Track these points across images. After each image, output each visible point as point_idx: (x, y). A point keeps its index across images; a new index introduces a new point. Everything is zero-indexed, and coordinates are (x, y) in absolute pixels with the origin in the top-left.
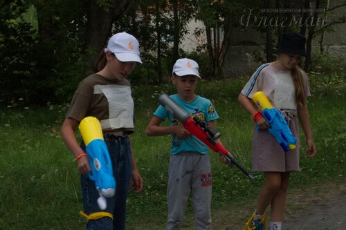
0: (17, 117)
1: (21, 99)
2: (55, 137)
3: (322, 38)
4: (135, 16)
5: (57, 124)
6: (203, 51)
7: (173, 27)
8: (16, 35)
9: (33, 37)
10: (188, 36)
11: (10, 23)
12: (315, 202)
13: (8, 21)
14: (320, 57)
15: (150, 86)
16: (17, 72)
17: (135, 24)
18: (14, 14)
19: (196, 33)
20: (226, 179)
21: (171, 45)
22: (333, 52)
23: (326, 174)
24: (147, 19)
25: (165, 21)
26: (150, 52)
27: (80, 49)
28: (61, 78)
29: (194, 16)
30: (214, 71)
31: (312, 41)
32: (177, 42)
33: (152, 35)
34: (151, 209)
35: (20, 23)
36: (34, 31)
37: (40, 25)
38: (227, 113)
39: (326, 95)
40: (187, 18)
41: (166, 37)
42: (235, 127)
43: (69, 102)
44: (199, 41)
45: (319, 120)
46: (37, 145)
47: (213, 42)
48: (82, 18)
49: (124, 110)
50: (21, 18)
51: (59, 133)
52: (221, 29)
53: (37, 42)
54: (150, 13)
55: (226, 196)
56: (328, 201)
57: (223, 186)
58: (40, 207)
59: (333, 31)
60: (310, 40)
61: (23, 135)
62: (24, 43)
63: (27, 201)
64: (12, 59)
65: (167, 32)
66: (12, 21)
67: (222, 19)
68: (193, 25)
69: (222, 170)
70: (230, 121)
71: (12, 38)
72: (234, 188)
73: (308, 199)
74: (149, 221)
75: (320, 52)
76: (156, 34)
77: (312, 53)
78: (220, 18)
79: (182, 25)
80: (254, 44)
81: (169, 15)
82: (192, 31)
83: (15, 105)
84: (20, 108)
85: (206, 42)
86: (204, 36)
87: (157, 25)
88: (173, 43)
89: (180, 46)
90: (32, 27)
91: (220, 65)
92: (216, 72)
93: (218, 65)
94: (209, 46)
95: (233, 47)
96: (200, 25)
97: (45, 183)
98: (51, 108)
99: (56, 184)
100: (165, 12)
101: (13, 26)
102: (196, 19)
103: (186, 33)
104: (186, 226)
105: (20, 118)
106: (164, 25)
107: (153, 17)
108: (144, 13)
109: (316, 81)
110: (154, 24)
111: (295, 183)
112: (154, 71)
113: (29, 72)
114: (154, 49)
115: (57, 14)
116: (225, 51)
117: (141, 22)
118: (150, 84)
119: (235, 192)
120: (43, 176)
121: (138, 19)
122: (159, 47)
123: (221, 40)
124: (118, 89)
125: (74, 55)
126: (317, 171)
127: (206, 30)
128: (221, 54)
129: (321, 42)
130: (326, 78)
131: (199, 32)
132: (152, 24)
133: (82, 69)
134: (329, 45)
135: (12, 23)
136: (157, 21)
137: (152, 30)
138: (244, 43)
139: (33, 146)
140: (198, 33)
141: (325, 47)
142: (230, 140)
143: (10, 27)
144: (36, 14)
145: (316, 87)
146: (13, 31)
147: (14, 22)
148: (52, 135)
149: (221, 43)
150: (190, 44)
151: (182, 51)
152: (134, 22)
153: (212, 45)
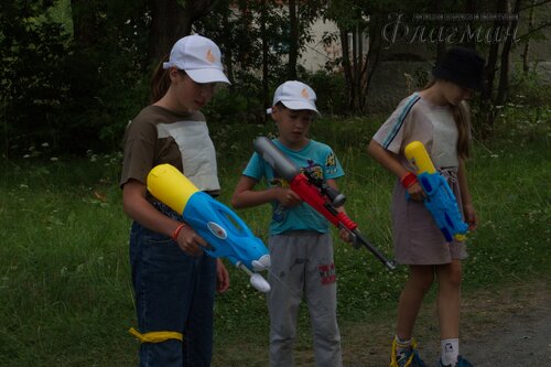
0: (38, 173)
1: (46, 144)
2: (99, 205)
3: (526, 49)
4: (227, 13)
5: (102, 184)
6: (336, 69)
7: (288, 31)
8: (37, 42)
9: (66, 46)
10: (311, 44)
11: (28, 24)
12: (513, 311)
13: (25, 20)
14: (523, 80)
15: (251, 125)
16: (40, 102)
17: (229, 25)
18: (35, 8)
19: (325, 41)
20: (370, 274)
21: (285, 59)
22: (543, 73)
23: (530, 267)
24: (247, 18)
25: (276, 21)
26: (252, 71)
27: (139, 65)
28: (109, 111)
29: (322, 13)
30: (352, 102)
31: (511, 54)
32: (294, 55)
33: (254, 44)
34: (251, 321)
35: (44, 24)
36: (67, 36)
37: (76, 27)
38: (373, 168)
39: (531, 140)
40: (311, 16)
41: (276, 47)
42: (386, 191)
43: (122, 150)
44: (329, 53)
45: (520, 180)
46: (71, 217)
47: (351, 55)
48: (143, 15)
49: (205, 162)
50: (47, 15)
51: (105, 199)
52: (364, 35)
53: (71, 53)
54: (251, 8)
55: (372, 301)
56: (533, 310)
57: (366, 285)
58: (74, 316)
59: (544, 38)
60: (507, 53)
61: (48, 201)
62: (50, 56)
63: (55, 307)
64: (32, 81)
65: (279, 38)
66: (32, 19)
67: (366, 19)
68: (321, 27)
69: (365, 260)
70: (379, 181)
71: (32, 46)
72: (384, 289)
73: (501, 307)
74: (248, 340)
75: (522, 71)
76: (261, 41)
77: (509, 74)
78: (363, 17)
79: (302, 27)
80: (417, 58)
81: (281, 12)
82: (318, 38)
83: (36, 153)
84: (44, 158)
85: (341, 55)
86: (337, 45)
87: (263, 27)
88: (287, 56)
89: (300, 61)
90: (63, 30)
91: (363, 92)
92: (357, 103)
93: (359, 92)
94: (345, 61)
95: (384, 63)
96: (331, 27)
97: (83, 278)
98: (93, 159)
99: (99, 280)
100: (276, 6)
101: (34, 28)
102: (325, 18)
103: (309, 40)
104: (307, 349)
105: (44, 175)
106: (273, 28)
107: (256, 15)
108: (242, 8)
109: (516, 118)
110: (257, 26)
111: (480, 282)
112: (257, 102)
113: (58, 102)
114: (258, 66)
115: (104, 10)
116: (370, 70)
117: (238, 23)
118: (251, 121)
119: (384, 295)
120: (80, 267)
121: (232, 18)
122: (265, 63)
123: (365, 52)
124: (191, 127)
125: (129, 74)
126: (516, 261)
127: (341, 36)
128: (365, 75)
129: (524, 57)
130: (533, 113)
131: (329, 39)
132: (255, 25)
133: (143, 97)
134: (537, 61)
135: (32, 23)
136: (262, 21)
137: (255, 35)
138: (400, 57)
139: (64, 220)
140: (327, 40)
141: (531, 64)
142: (378, 213)
143: (28, 29)
144: (70, 8)
145: (515, 127)
146: (34, 36)
147: (35, 21)
148: (95, 202)
149: (364, 56)
150: (315, 58)
151: (302, 69)
152: (225, 23)
153: (351, 59)
